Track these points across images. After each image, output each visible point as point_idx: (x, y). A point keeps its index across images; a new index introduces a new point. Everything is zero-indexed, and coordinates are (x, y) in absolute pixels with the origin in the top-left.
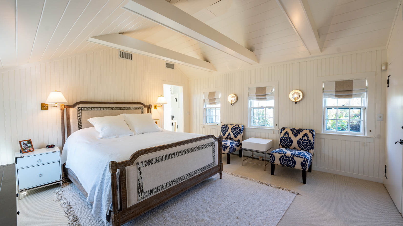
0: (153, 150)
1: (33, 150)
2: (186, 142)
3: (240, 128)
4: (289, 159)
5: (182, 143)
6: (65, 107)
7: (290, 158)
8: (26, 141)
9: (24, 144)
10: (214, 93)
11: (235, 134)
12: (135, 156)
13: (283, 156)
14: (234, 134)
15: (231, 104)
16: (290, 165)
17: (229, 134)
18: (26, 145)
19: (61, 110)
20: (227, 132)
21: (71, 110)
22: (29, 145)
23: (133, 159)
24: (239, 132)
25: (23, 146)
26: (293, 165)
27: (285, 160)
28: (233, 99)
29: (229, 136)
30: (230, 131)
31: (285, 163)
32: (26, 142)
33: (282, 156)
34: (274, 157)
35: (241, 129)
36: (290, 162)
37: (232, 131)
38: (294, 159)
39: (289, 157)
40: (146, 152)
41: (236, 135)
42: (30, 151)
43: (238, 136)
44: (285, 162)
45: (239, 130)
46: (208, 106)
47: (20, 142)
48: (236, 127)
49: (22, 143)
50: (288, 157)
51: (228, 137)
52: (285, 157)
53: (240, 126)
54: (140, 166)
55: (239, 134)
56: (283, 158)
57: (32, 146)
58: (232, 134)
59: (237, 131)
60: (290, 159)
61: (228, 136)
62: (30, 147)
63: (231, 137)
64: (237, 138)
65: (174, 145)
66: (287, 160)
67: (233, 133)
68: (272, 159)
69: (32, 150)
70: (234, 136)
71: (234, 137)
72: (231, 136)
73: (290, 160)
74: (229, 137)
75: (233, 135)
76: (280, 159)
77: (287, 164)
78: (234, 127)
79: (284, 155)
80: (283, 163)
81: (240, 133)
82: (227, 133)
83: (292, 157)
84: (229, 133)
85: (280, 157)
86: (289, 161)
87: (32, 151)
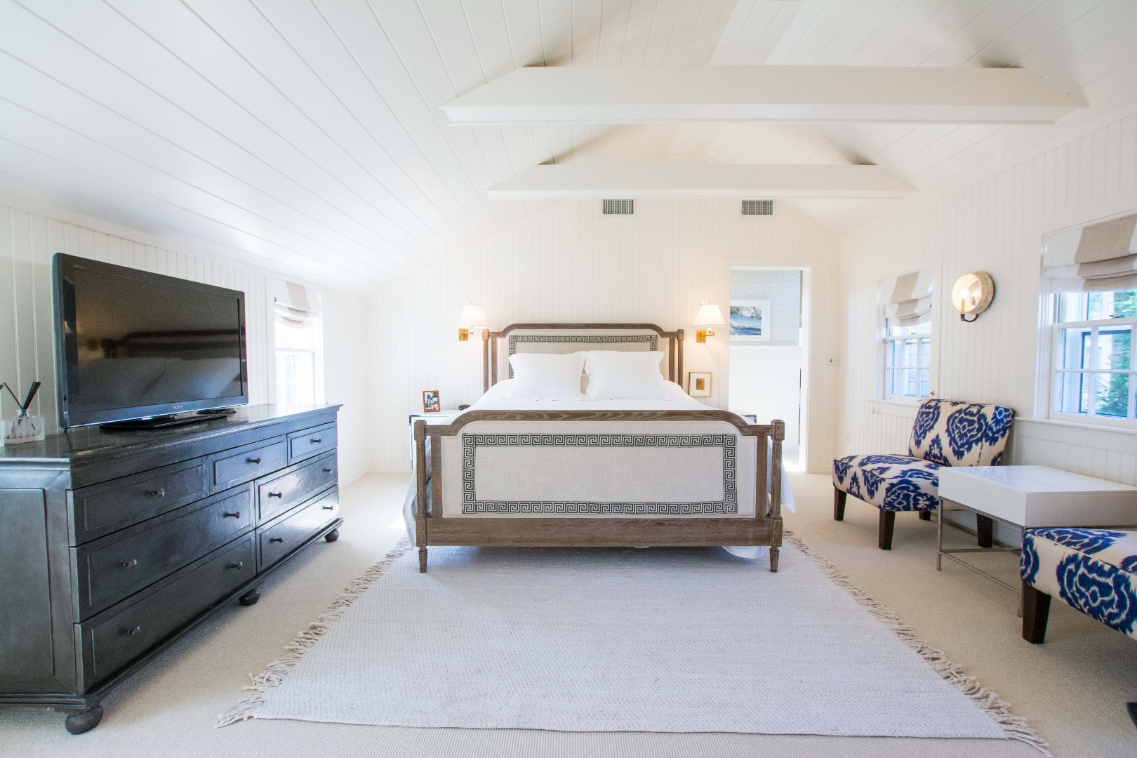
0: (503, 417)
1: (439, 410)
2: (608, 416)
3: (983, 417)
4: (1102, 580)
5: (594, 417)
6: (489, 336)
7: (1107, 575)
8: (432, 392)
9: (429, 397)
10: (914, 276)
11: (956, 443)
12: (462, 420)
13: (1075, 556)
14: (952, 440)
15: (963, 316)
16: (1106, 613)
17: (936, 441)
18: (431, 399)
19: (484, 340)
20: (929, 429)
21: (499, 340)
22: (435, 399)
23: (459, 425)
24: (975, 433)
25: (426, 399)
26: (1123, 616)
27: (1084, 581)
28: (978, 294)
29: (936, 446)
30: (940, 428)
31: (1082, 595)
32: (431, 395)
33: (1072, 559)
34: (1035, 554)
35: (987, 424)
36: (1108, 595)
37: (948, 430)
38: (1127, 586)
39: (1107, 568)
40: (488, 418)
41: (963, 445)
42: (434, 410)
43: (969, 449)
44: (1083, 589)
45: (980, 425)
46: (897, 331)
47: (424, 392)
48: (966, 414)
49: (426, 394)
50: (1101, 572)
51: (931, 450)
52: (1086, 567)
53: (989, 412)
54: (473, 442)
55: (977, 442)
56: (1072, 567)
57: (438, 403)
58: (945, 440)
59: (969, 431)
60: (1110, 581)
61: (930, 446)
62: (435, 403)
63: (941, 453)
64: (964, 457)
65: (565, 416)
66: (1094, 582)
67: (949, 435)
68: (1027, 563)
69: (437, 409)
70: (954, 448)
71: (952, 454)
72: (941, 449)
73: (1106, 585)
74: (936, 451)
75: (950, 444)
76: (1061, 569)
77: (1091, 602)
78: (960, 411)
79: (1081, 554)
80: (1073, 594)
81: (980, 440)
82: (930, 436)
83: (1121, 572)
84: (937, 436)
85: (1061, 562)
86: (1105, 589)
87: (437, 411)
